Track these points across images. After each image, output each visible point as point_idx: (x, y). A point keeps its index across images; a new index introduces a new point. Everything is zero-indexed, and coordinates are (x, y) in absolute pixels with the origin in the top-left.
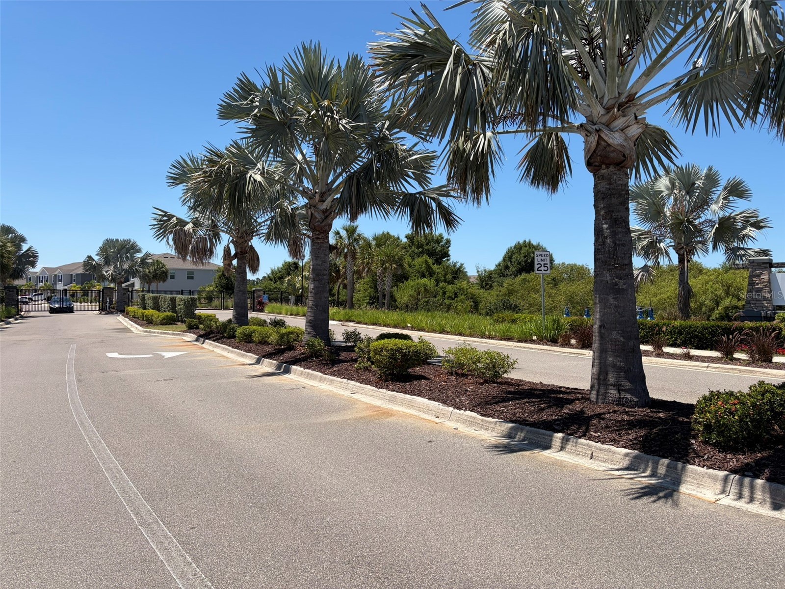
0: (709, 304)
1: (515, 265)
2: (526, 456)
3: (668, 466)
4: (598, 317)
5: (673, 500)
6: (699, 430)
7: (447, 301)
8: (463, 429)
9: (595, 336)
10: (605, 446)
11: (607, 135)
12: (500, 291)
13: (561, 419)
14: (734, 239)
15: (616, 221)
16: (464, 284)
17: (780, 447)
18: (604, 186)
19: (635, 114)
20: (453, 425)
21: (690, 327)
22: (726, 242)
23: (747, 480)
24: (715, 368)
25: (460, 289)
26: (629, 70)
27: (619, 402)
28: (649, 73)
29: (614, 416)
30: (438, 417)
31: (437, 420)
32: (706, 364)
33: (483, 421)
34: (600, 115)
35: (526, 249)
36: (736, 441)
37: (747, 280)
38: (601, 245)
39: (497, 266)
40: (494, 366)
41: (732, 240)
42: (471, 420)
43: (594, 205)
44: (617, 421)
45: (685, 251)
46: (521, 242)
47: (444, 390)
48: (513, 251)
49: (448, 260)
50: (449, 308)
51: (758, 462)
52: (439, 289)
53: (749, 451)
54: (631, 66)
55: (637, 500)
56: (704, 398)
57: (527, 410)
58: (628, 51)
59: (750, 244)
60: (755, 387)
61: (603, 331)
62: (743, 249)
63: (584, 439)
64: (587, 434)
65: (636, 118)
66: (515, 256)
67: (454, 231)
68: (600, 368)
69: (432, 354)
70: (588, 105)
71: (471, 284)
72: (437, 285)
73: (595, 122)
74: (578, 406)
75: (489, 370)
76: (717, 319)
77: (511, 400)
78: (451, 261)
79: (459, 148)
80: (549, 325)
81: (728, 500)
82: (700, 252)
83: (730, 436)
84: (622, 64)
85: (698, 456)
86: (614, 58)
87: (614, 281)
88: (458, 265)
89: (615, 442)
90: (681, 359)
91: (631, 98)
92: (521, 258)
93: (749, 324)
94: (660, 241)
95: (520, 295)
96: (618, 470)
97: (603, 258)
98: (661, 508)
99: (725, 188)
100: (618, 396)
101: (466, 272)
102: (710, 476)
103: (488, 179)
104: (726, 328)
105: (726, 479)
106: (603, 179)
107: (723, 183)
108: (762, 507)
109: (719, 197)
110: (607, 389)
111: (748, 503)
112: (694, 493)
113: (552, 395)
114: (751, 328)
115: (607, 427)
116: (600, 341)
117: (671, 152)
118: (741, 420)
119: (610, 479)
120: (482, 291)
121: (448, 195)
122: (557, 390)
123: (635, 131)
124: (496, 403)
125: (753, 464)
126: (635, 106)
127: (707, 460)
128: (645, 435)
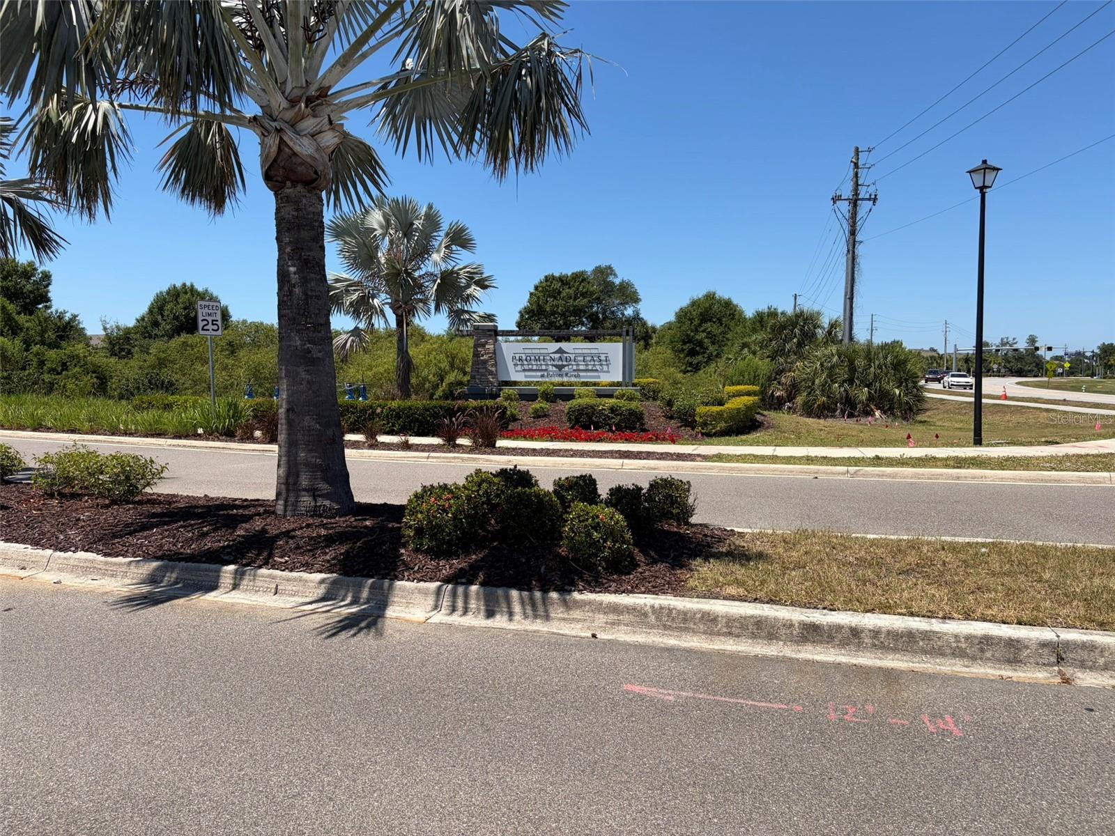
0: (433, 379)
1: (169, 321)
2: (179, 605)
3: (372, 587)
4: (284, 397)
5: (376, 629)
6: (410, 536)
7: (47, 378)
8: (71, 581)
9: (281, 424)
10: (294, 574)
11: (292, 139)
12: (145, 361)
13: (233, 544)
14: (458, 299)
15: (306, 263)
16: (80, 349)
17: (495, 544)
18: (290, 211)
19: (329, 116)
20: (51, 577)
21: (410, 408)
22: (449, 302)
23: (460, 589)
24: (435, 458)
25: (73, 357)
26: (319, 52)
27: (315, 512)
28: (346, 62)
29: (307, 532)
30: (24, 568)
31: (22, 573)
32: (426, 454)
33: (106, 563)
34: (281, 108)
35: (187, 297)
36: (449, 543)
37: (472, 350)
38: (287, 296)
39: (138, 321)
40: (128, 478)
41: (455, 300)
42: (85, 565)
43: (277, 238)
44: (311, 538)
45: (404, 311)
46: (179, 285)
47: (36, 523)
48: (165, 299)
49: (48, 307)
50: (50, 388)
51: (471, 566)
52: (30, 357)
53: (463, 553)
54: (322, 47)
55: (334, 638)
56: (416, 496)
57: (182, 538)
58: (317, 23)
59: (474, 307)
60: (472, 476)
61: (291, 416)
62: (468, 312)
63: (266, 568)
64: (270, 561)
65: (331, 122)
66: (168, 307)
67: (51, 259)
68: (289, 468)
69: (14, 465)
70: (264, 90)
71: (93, 349)
72: (27, 350)
73: (275, 117)
74: (258, 524)
75: (120, 483)
76: (440, 397)
77: (156, 526)
78: (53, 309)
79: (51, 120)
80: (222, 410)
81: (440, 617)
82: (421, 313)
83: (443, 539)
84: (310, 40)
85: (408, 568)
86: (297, 28)
87: (306, 347)
88: (67, 317)
89: (308, 567)
90: (398, 450)
91: (323, 93)
92: (179, 310)
93: (473, 403)
94: (374, 297)
95: (177, 366)
96: (311, 603)
97: (290, 315)
98: (363, 642)
99: (447, 234)
100: (313, 504)
101: (83, 329)
102: (420, 591)
103: (106, 178)
104: (449, 408)
105: (438, 591)
106: (288, 202)
107: (445, 227)
108: (475, 617)
109: (440, 244)
110: (298, 496)
111: (461, 616)
112: (402, 615)
113: (222, 512)
114: (475, 408)
115: (298, 547)
116: (288, 430)
117: (379, 177)
118: (455, 518)
119: (299, 617)
120: (113, 360)
121: (36, 197)
122: (229, 505)
123: (329, 140)
124: (130, 534)
125: (467, 568)
126: (330, 105)
127: (418, 572)
128: (347, 551)
